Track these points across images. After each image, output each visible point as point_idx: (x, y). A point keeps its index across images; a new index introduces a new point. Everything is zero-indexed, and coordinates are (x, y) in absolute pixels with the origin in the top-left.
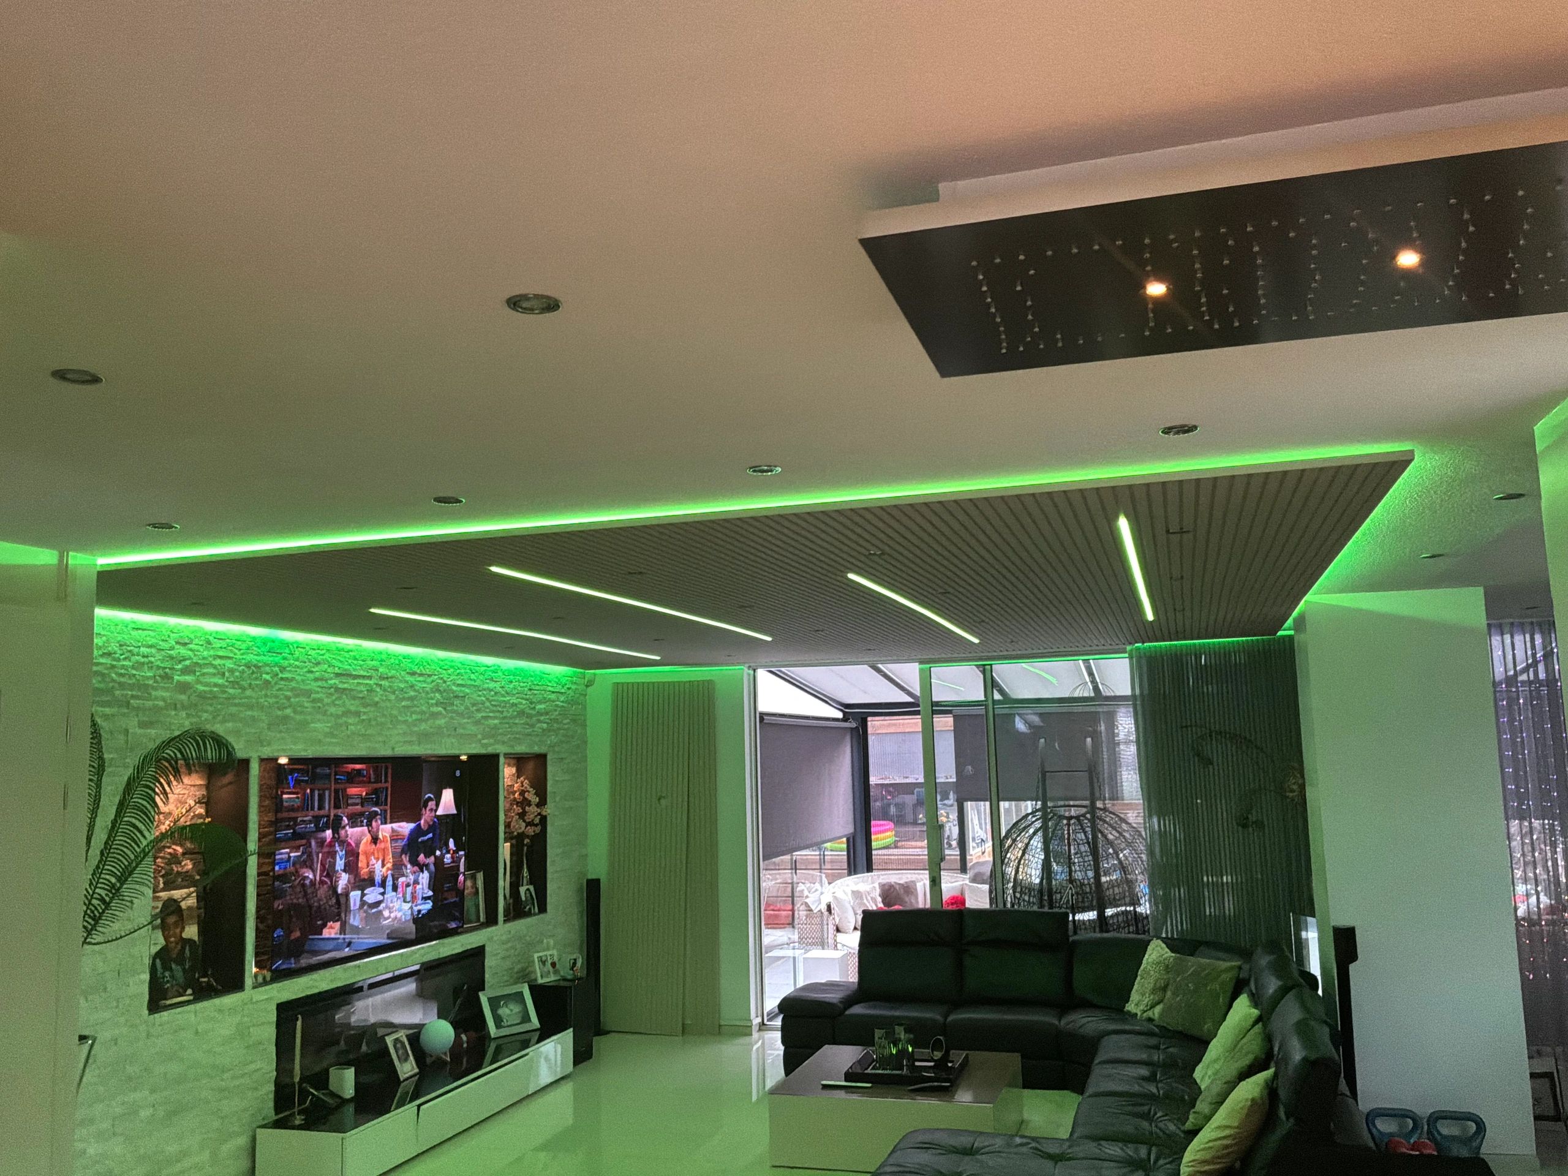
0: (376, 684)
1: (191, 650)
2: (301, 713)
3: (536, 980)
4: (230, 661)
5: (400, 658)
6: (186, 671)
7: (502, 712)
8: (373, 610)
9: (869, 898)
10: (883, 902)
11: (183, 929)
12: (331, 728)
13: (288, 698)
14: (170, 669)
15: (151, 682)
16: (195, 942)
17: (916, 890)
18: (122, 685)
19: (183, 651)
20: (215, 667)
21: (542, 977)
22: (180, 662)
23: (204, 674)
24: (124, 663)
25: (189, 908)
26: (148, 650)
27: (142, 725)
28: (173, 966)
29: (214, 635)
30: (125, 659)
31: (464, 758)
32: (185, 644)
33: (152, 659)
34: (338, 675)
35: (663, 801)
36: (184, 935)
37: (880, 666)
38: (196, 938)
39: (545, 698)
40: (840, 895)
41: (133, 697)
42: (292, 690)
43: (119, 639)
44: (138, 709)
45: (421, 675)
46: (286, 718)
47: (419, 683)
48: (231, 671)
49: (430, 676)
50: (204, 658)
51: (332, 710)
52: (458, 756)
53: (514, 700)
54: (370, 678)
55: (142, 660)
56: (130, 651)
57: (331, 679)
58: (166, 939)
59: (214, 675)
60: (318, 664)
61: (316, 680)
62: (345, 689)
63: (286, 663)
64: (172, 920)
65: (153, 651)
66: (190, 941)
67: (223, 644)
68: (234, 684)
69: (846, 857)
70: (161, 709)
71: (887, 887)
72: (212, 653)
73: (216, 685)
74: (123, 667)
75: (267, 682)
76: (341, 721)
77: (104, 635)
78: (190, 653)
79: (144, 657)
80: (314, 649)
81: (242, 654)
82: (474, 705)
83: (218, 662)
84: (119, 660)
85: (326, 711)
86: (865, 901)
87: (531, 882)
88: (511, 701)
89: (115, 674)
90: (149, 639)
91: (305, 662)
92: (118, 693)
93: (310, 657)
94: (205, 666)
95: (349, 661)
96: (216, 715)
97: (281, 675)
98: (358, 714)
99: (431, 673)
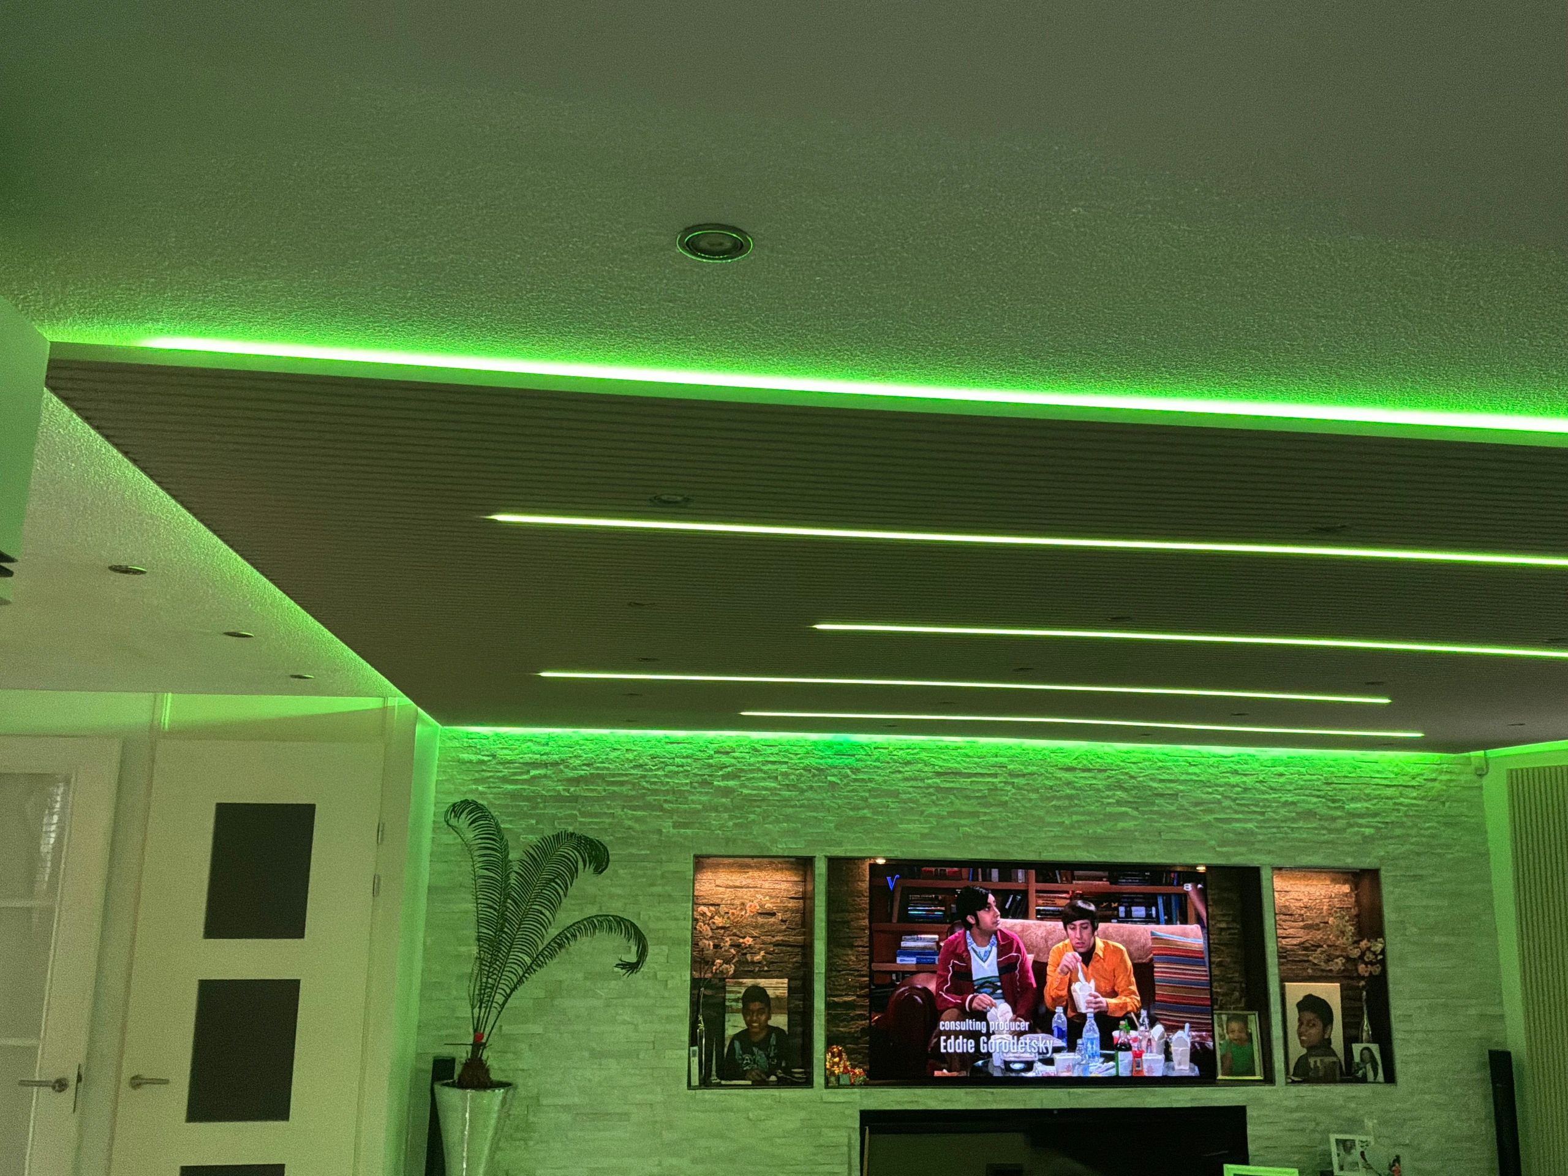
0: (1005, 783)
1: (733, 758)
2: (881, 813)
4: (784, 766)
5: (1047, 752)
6: (730, 776)
7: (1263, 814)
11: (769, 1018)
12: (932, 828)
13: (865, 800)
14: (709, 776)
15: (688, 788)
16: (783, 1030)
18: (655, 792)
19: (724, 759)
20: (765, 773)
22: (721, 769)
23: (749, 779)
24: (656, 773)
26: (684, 761)
27: (676, 825)
28: (755, 1050)
30: (658, 769)
31: (1201, 869)
32: (727, 753)
33: (689, 769)
34: (939, 774)
36: (770, 1023)
38: (786, 1028)
39: (1368, 795)
41: (665, 801)
42: (870, 791)
43: (651, 752)
44: (671, 812)
45: (1086, 770)
46: (864, 818)
47: (1081, 780)
48: (786, 775)
49: (1100, 771)
50: (749, 765)
51: (934, 810)
52: (1195, 866)
53: (1290, 798)
54: (995, 775)
55: (676, 769)
56: (663, 762)
57: (928, 778)
59: (764, 779)
60: (908, 763)
61: (906, 779)
62: (952, 789)
63: (860, 764)
64: (756, 1006)
65: (689, 760)
66: (777, 1030)
67: (775, 750)
68: (788, 787)
70: (699, 811)
72: (760, 759)
73: (765, 789)
74: (655, 776)
75: (833, 784)
76: (947, 822)
77: (634, 751)
78: (733, 761)
79: (678, 766)
80: (902, 749)
81: (799, 759)
82: (1197, 804)
83: (770, 766)
84: (651, 770)
85: (922, 812)
88: (1283, 799)
89: (647, 782)
90: (683, 751)
91: (888, 763)
92: (650, 798)
93: (895, 757)
94: (752, 771)
95: (959, 759)
96: (766, 816)
97: (854, 777)
98: (976, 815)
99: (1102, 768)
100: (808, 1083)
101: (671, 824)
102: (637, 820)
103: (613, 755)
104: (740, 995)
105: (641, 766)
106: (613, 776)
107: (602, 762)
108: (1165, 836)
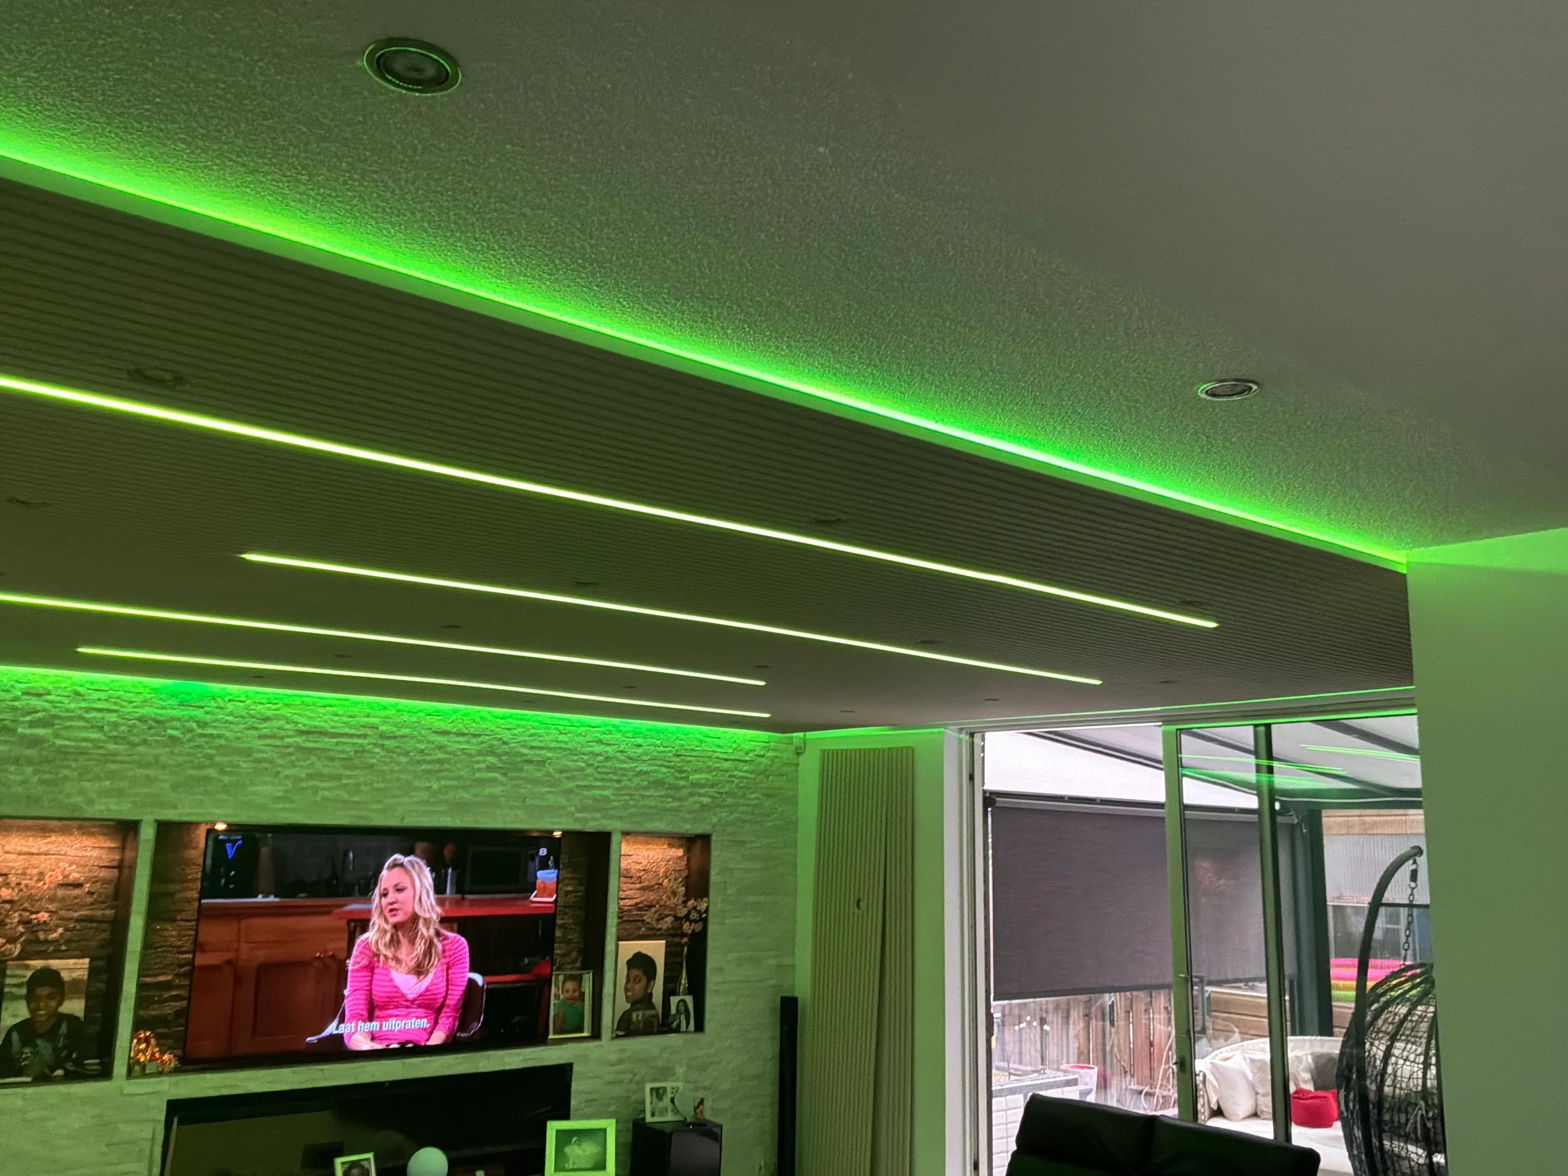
0: (375, 745)
1: (47, 701)
2: (230, 774)
3: (644, 1119)
4: (115, 715)
5: (422, 714)
6: (37, 723)
7: (619, 781)
10: (1314, 1081)
11: (60, 1004)
12: (286, 791)
13: (210, 757)
14: (11, 721)
16: (77, 1018)
19: (34, 702)
20: (87, 720)
21: (653, 1115)
22: (29, 713)
23: (65, 728)
28: (39, 1042)
29: (88, 685)
31: (557, 834)
32: (39, 695)
34: (301, 733)
39: (709, 767)
42: (219, 747)
45: (460, 735)
46: (207, 779)
47: (455, 744)
48: (115, 725)
49: (474, 736)
50: (68, 711)
51: (289, 772)
52: (552, 832)
53: (644, 768)
54: (365, 736)
57: (288, 737)
58: (32, 1011)
59: (85, 728)
60: (267, 719)
61: (264, 737)
62: (314, 749)
63: (208, 717)
64: (44, 991)
66: (71, 1018)
67: (102, 695)
68: (115, 739)
71: (1323, 1061)
72: (83, 705)
73: (85, 740)
75: (172, 738)
76: (303, 785)
80: (260, 704)
81: (134, 707)
82: (561, 772)
83: (94, 714)
85: (278, 773)
87: (690, 991)
88: (638, 769)
91: (243, 717)
93: (252, 712)
94: (70, 719)
95: (327, 717)
96: (83, 772)
97: (200, 731)
98: (339, 777)
99: (477, 733)
100: (105, 1073)
104: (26, 980)
108: (528, 802)
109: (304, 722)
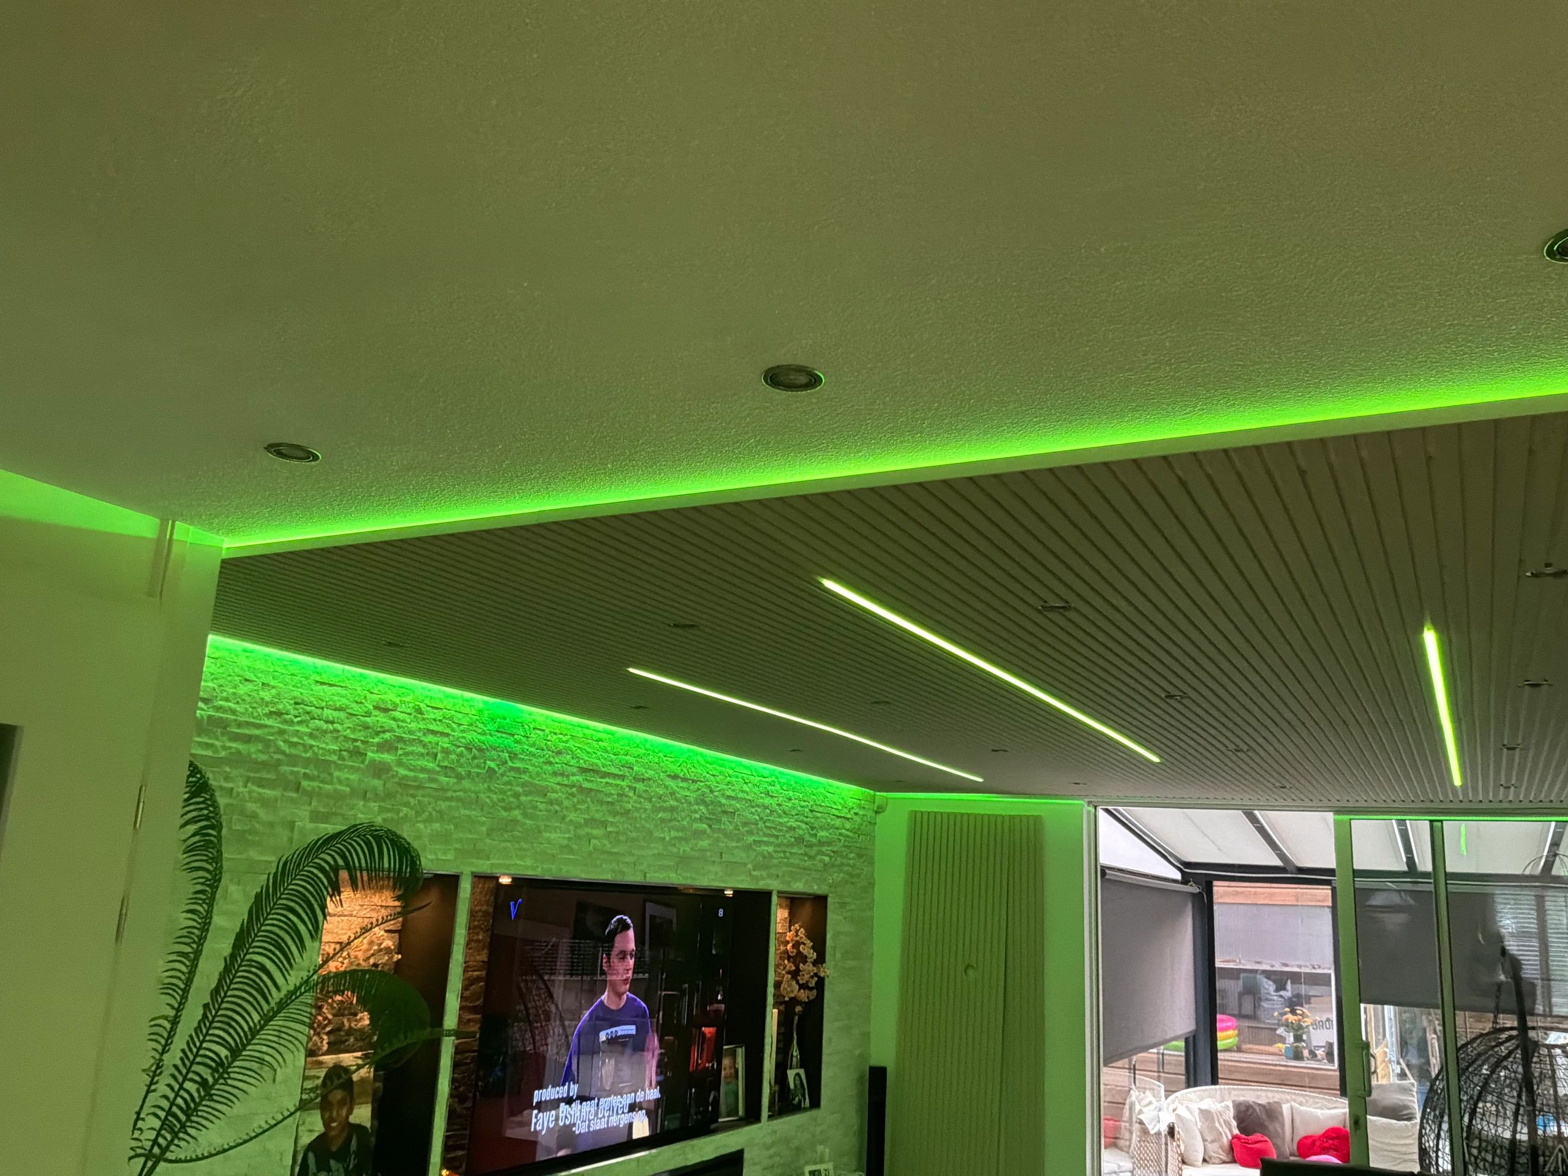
0: (630, 787)
1: (394, 719)
4: (446, 739)
5: (662, 754)
6: (386, 747)
7: (777, 837)
8: (631, 670)
9: (1222, 1121)
10: (1238, 1127)
12: (569, 839)
13: (517, 795)
14: (363, 742)
15: (334, 758)
16: (365, 1128)
17: (1282, 1114)
18: (293, 760)
19: (382, 719)
20: (424, 745)
22: (377, 733)
23: (407, 754)
24: (298, 728)
25: (363, 1080)
26: (336, 714)
27: (317, 816)
28: (332, 1162)
29: (427, 702)
30: (300, 723)
31: (729, 893)
32: (386, 710)
33: (339, 727)
34: (583, 770)
35: (971, 972)
36: (352, 1119)
37: (1256, 812)
38: (368, 1125)
39: (828, 824)
40: (1182, 1111)
41: (306, 776)
42: (523, 785)
43: (296, 694)
44: (310, 794)
45: (684, 780)
46: (515, 821)
47: (681, 790)
48: (446, 752)
49: (694, 781)
50: (411, 732)
51: (572, 816)
52: (722, 891)
53: (792, 823)
54: (622, 777)
55: (325, 726)
56: (308, 713)
57: (574, 775)
58: (326, 1124)
59: (422, 755)
60: (559, 753)
61: (555, 774)
62: (591, 790)
63: (517, 748)
65: (342, 715)
66: (359, 1128)
67: (438, 715)
68: (446, 770)
69: (1183, 1059)
70: (345, 796)
71: (1243, 1108)
72: (422, 725)
73: (423, 770)
74: (297, 733)
75: (491, 772)
76: (582, 832)
77: (273, 687)
78: (394, 724)
79: (327, 722)
80: (555, 734)
81: (463, 731)
82: (745, 824)
83: (430, 738)
84: (292, 723)
85: (564, 818)
86: (1217, 1124)
88: (789, 824)
89: (285, 741)
90: (336, 698)
91: (543, 750)
92: (285, 769)
93: (549, 743)
94: (412, 742)
95: (599, 754)
96: (420, 810)
97: (510, 764)
98: (604, 824)
99: (695, 778)
101: (307, 814)
102: (264, 802)
103: (243, 689)
104: (319, 1082)
105: (279, 714)
106: (240, 725)
107: (227, 700)
108: (725, 857)
109: (587, 760)
